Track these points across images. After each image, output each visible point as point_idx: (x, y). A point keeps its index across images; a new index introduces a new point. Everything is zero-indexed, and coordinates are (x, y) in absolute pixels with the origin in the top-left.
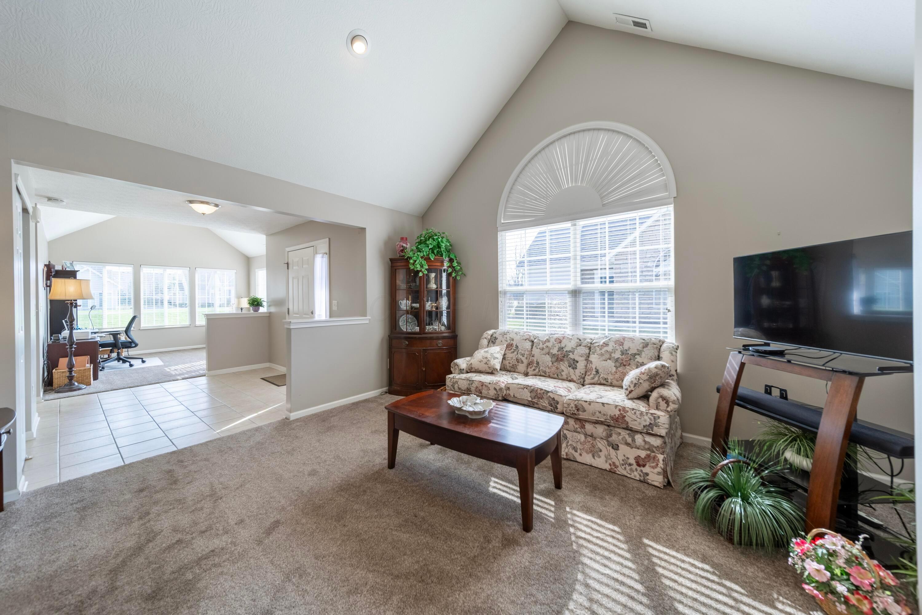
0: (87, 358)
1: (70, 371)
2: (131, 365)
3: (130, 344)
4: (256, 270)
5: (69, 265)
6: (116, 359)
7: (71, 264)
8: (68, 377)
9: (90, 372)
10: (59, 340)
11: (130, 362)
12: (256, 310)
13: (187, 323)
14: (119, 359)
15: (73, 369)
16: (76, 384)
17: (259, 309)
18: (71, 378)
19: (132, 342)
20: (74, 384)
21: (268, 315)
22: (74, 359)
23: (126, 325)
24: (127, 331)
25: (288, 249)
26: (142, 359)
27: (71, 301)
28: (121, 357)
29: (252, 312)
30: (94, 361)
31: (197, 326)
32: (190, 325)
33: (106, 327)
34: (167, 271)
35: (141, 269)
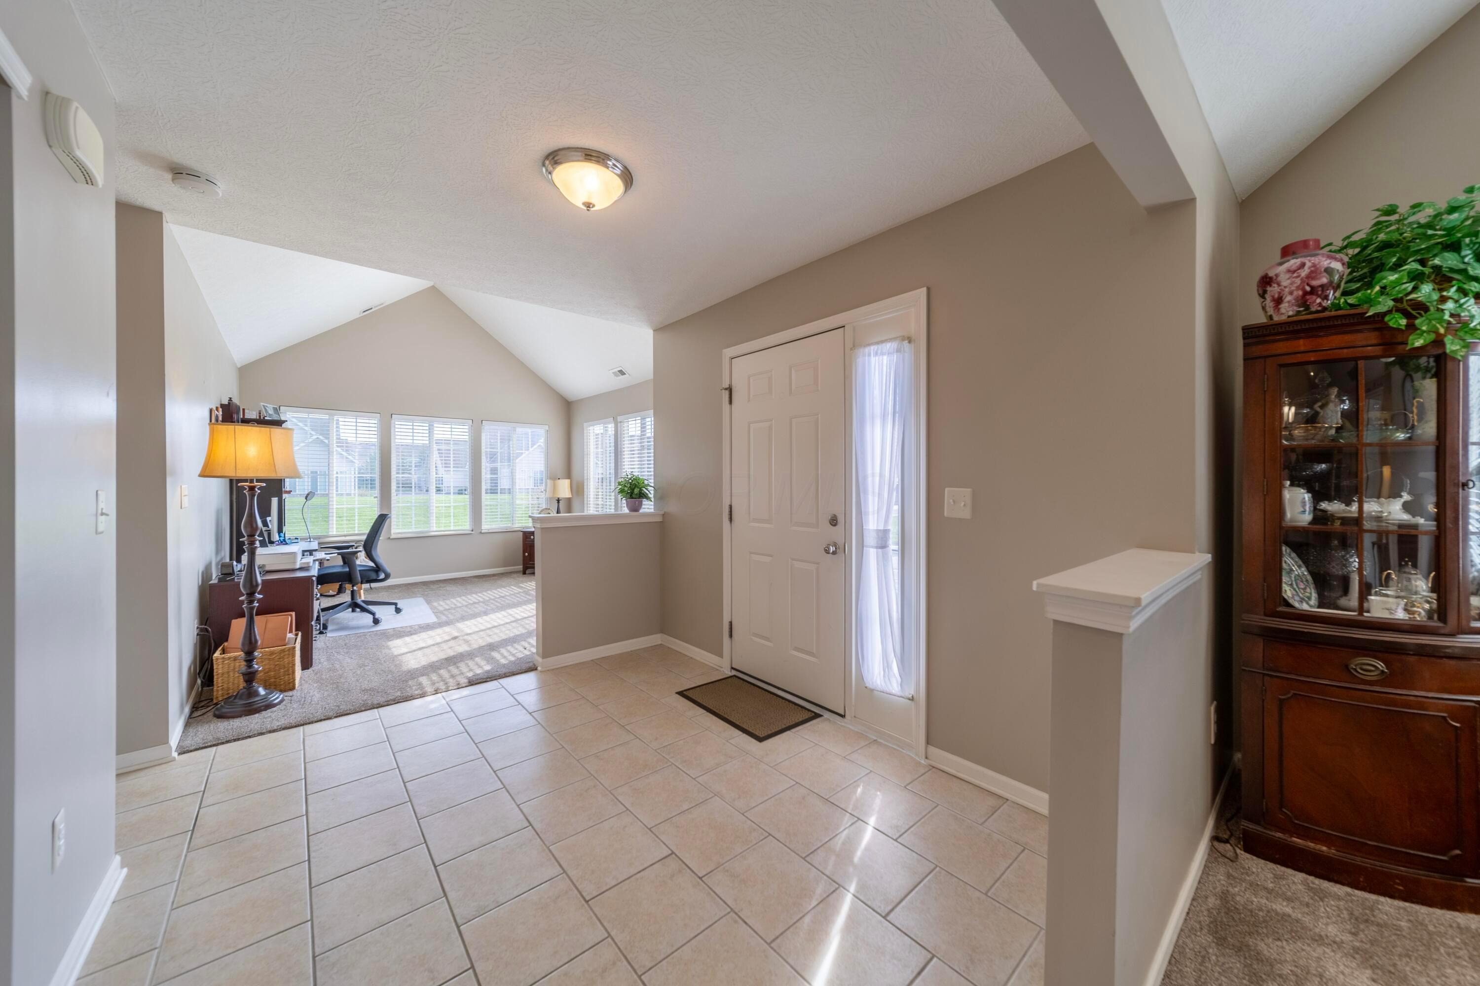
0: (290, 618)
1: (249, 661)
2: (376, 621)
3: (375, 574)
4: (585, 424)
5: (271, 412)
6: (349, 606)
7: (276, 411)
8: (244, 674)
9: (294, 656)
10: (232, 574)
11: (373, 614)
12: (635, 509)
13: (464, 525)
14: (355, 606)
15: (256, 654)
16: (262, 691)
17: (641, 504)
18: (250, 677)
19: (378, 569)
20: (257, 694)
21: (659, 519)
22: (259, 620)
23: (367, 530)
24: (369, 545)
25: (729, 352)
26: (396, 604)
27: (252, 481)
28: (359, 601)
29: (626, 510)
30: (303, 625)
31: (483, 531)
32: (472, 531)
33: (335, 533)
34: (435, 425)
35: (393, 421)
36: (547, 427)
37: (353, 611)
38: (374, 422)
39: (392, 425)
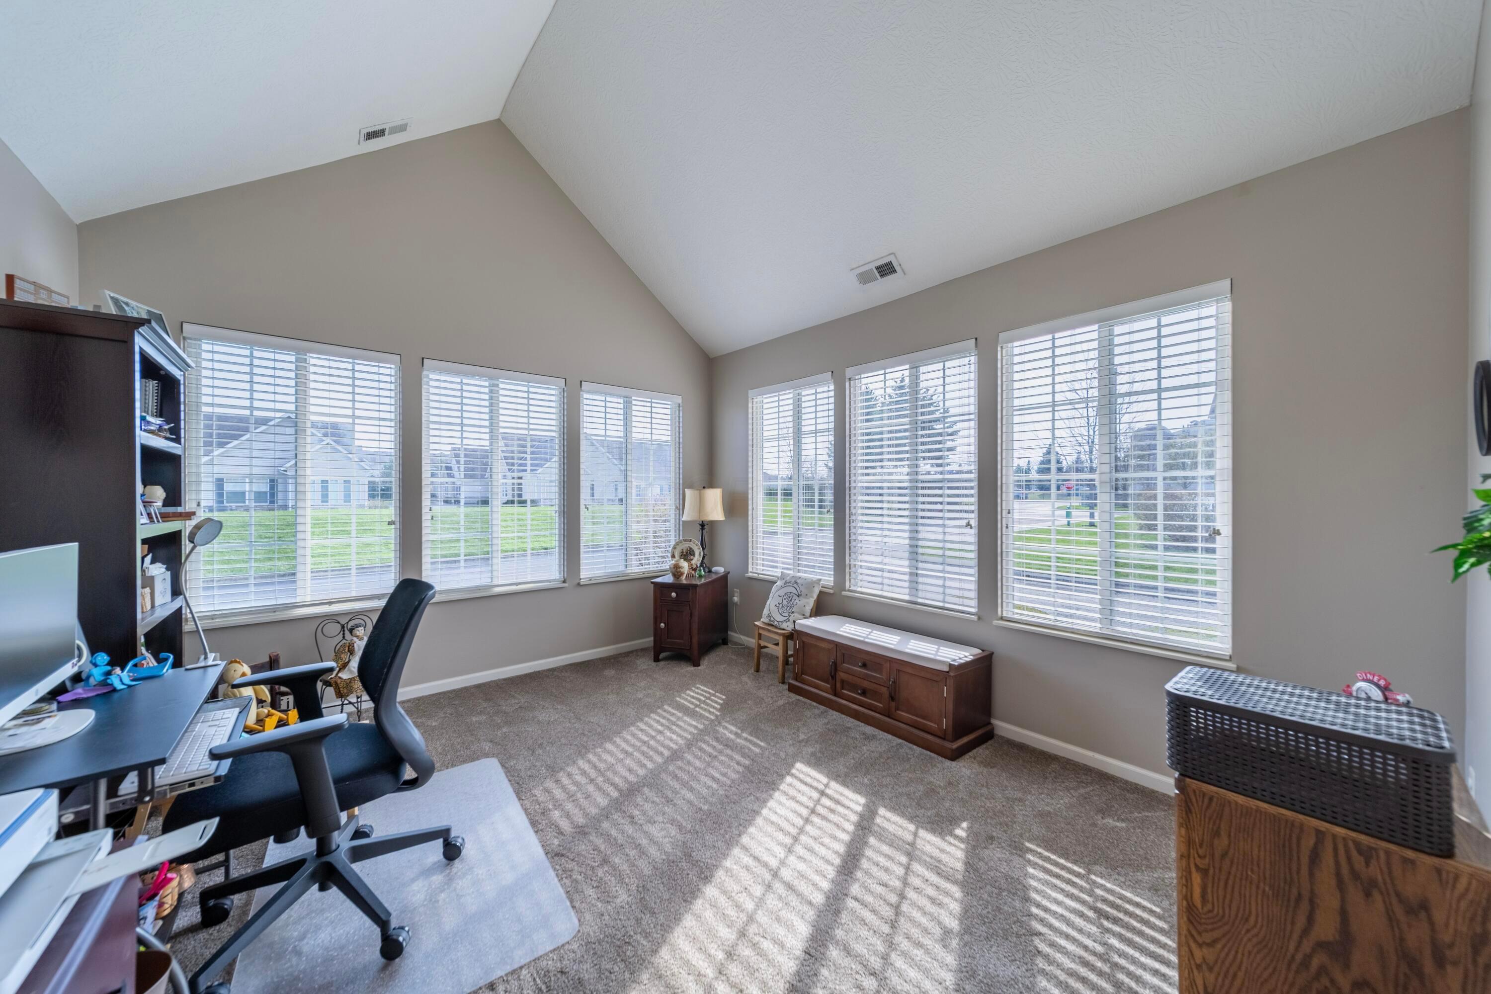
4: (751, 393)
31: (582, 582)
32: (564, 582)
33: (308, 598)
34: (501, 386)
35: (425, 373)
36: (679, 399)
37: (322, 888)
38: (388, 371)
39: (424, 380)
